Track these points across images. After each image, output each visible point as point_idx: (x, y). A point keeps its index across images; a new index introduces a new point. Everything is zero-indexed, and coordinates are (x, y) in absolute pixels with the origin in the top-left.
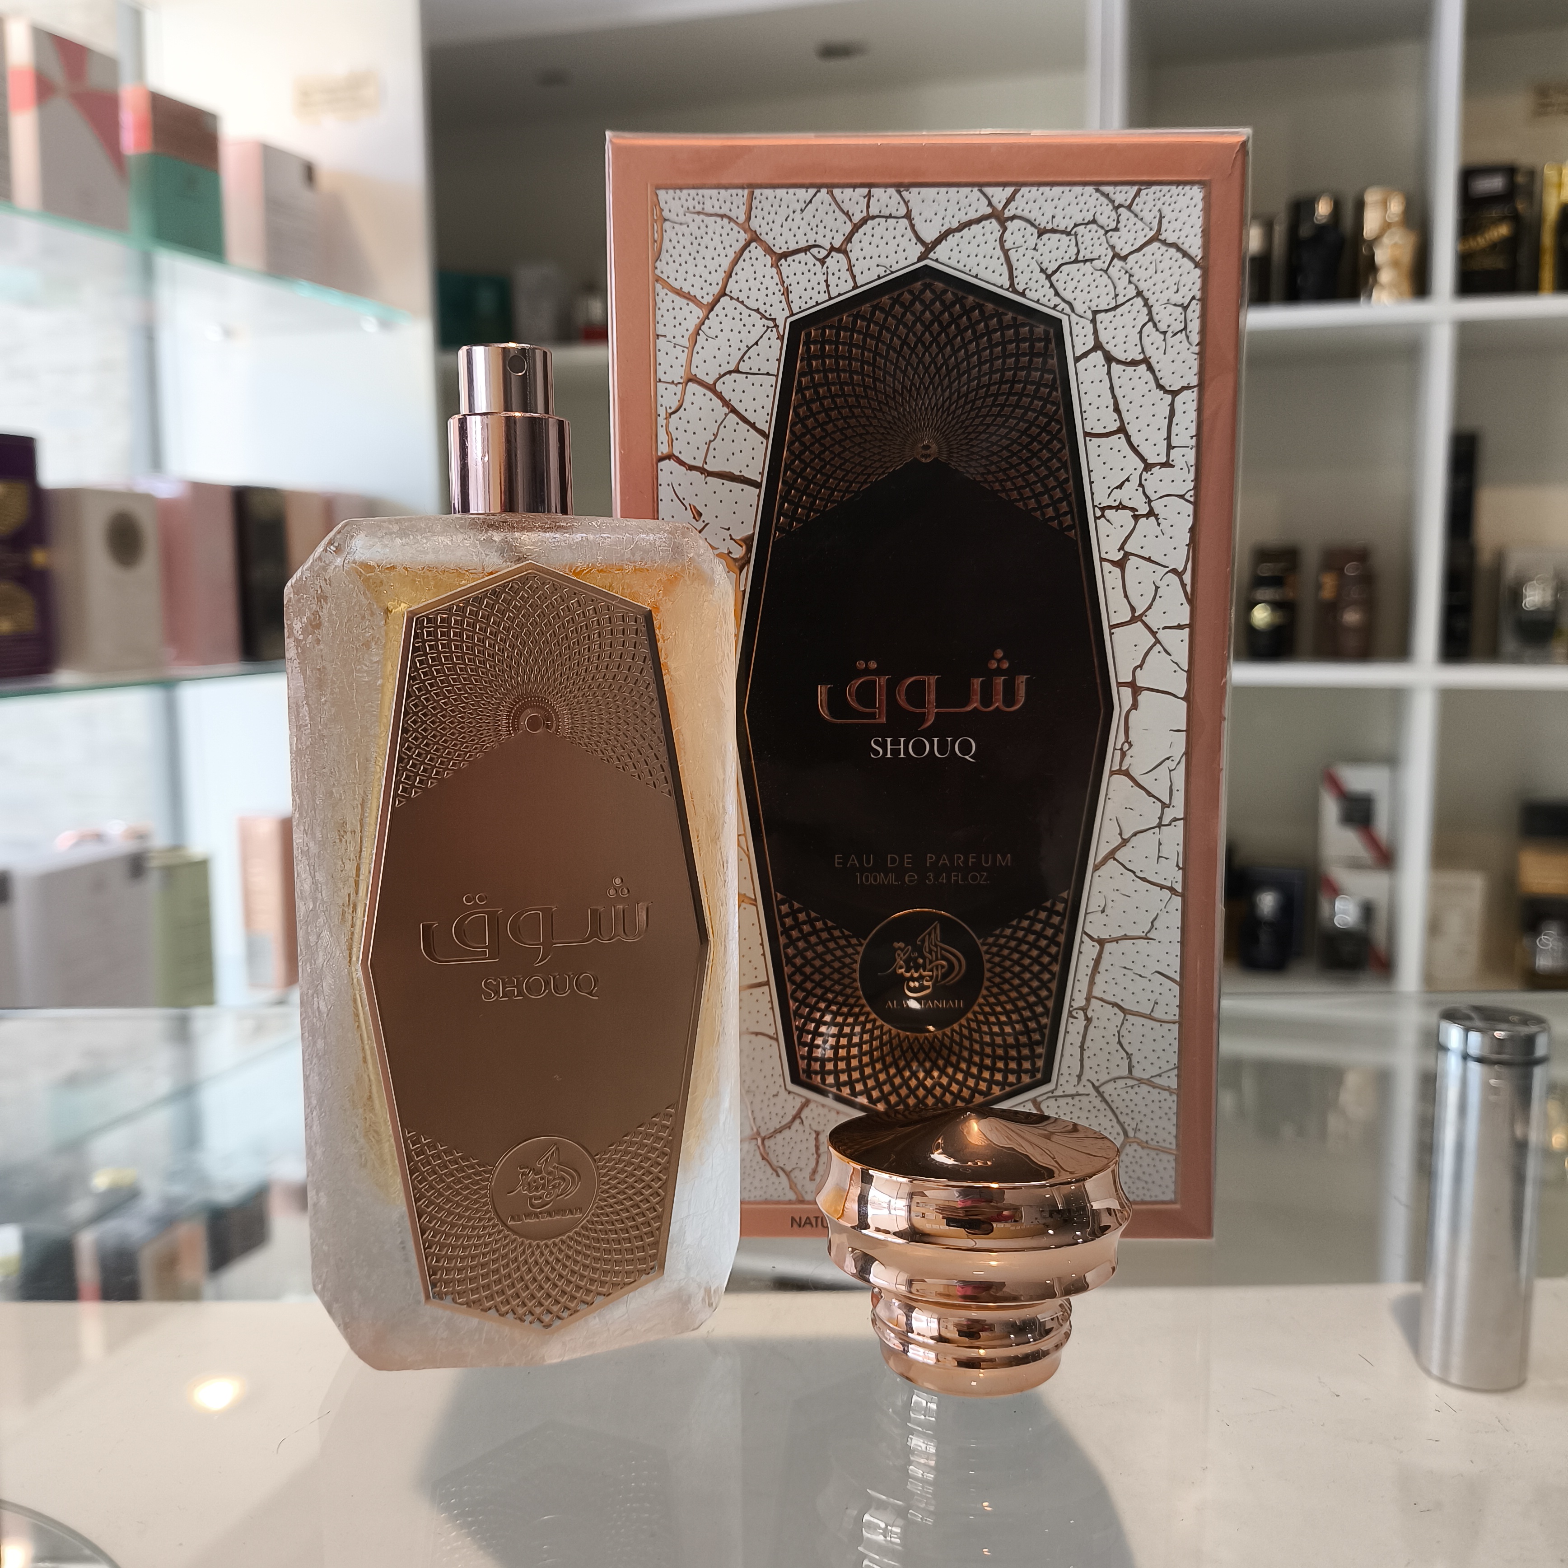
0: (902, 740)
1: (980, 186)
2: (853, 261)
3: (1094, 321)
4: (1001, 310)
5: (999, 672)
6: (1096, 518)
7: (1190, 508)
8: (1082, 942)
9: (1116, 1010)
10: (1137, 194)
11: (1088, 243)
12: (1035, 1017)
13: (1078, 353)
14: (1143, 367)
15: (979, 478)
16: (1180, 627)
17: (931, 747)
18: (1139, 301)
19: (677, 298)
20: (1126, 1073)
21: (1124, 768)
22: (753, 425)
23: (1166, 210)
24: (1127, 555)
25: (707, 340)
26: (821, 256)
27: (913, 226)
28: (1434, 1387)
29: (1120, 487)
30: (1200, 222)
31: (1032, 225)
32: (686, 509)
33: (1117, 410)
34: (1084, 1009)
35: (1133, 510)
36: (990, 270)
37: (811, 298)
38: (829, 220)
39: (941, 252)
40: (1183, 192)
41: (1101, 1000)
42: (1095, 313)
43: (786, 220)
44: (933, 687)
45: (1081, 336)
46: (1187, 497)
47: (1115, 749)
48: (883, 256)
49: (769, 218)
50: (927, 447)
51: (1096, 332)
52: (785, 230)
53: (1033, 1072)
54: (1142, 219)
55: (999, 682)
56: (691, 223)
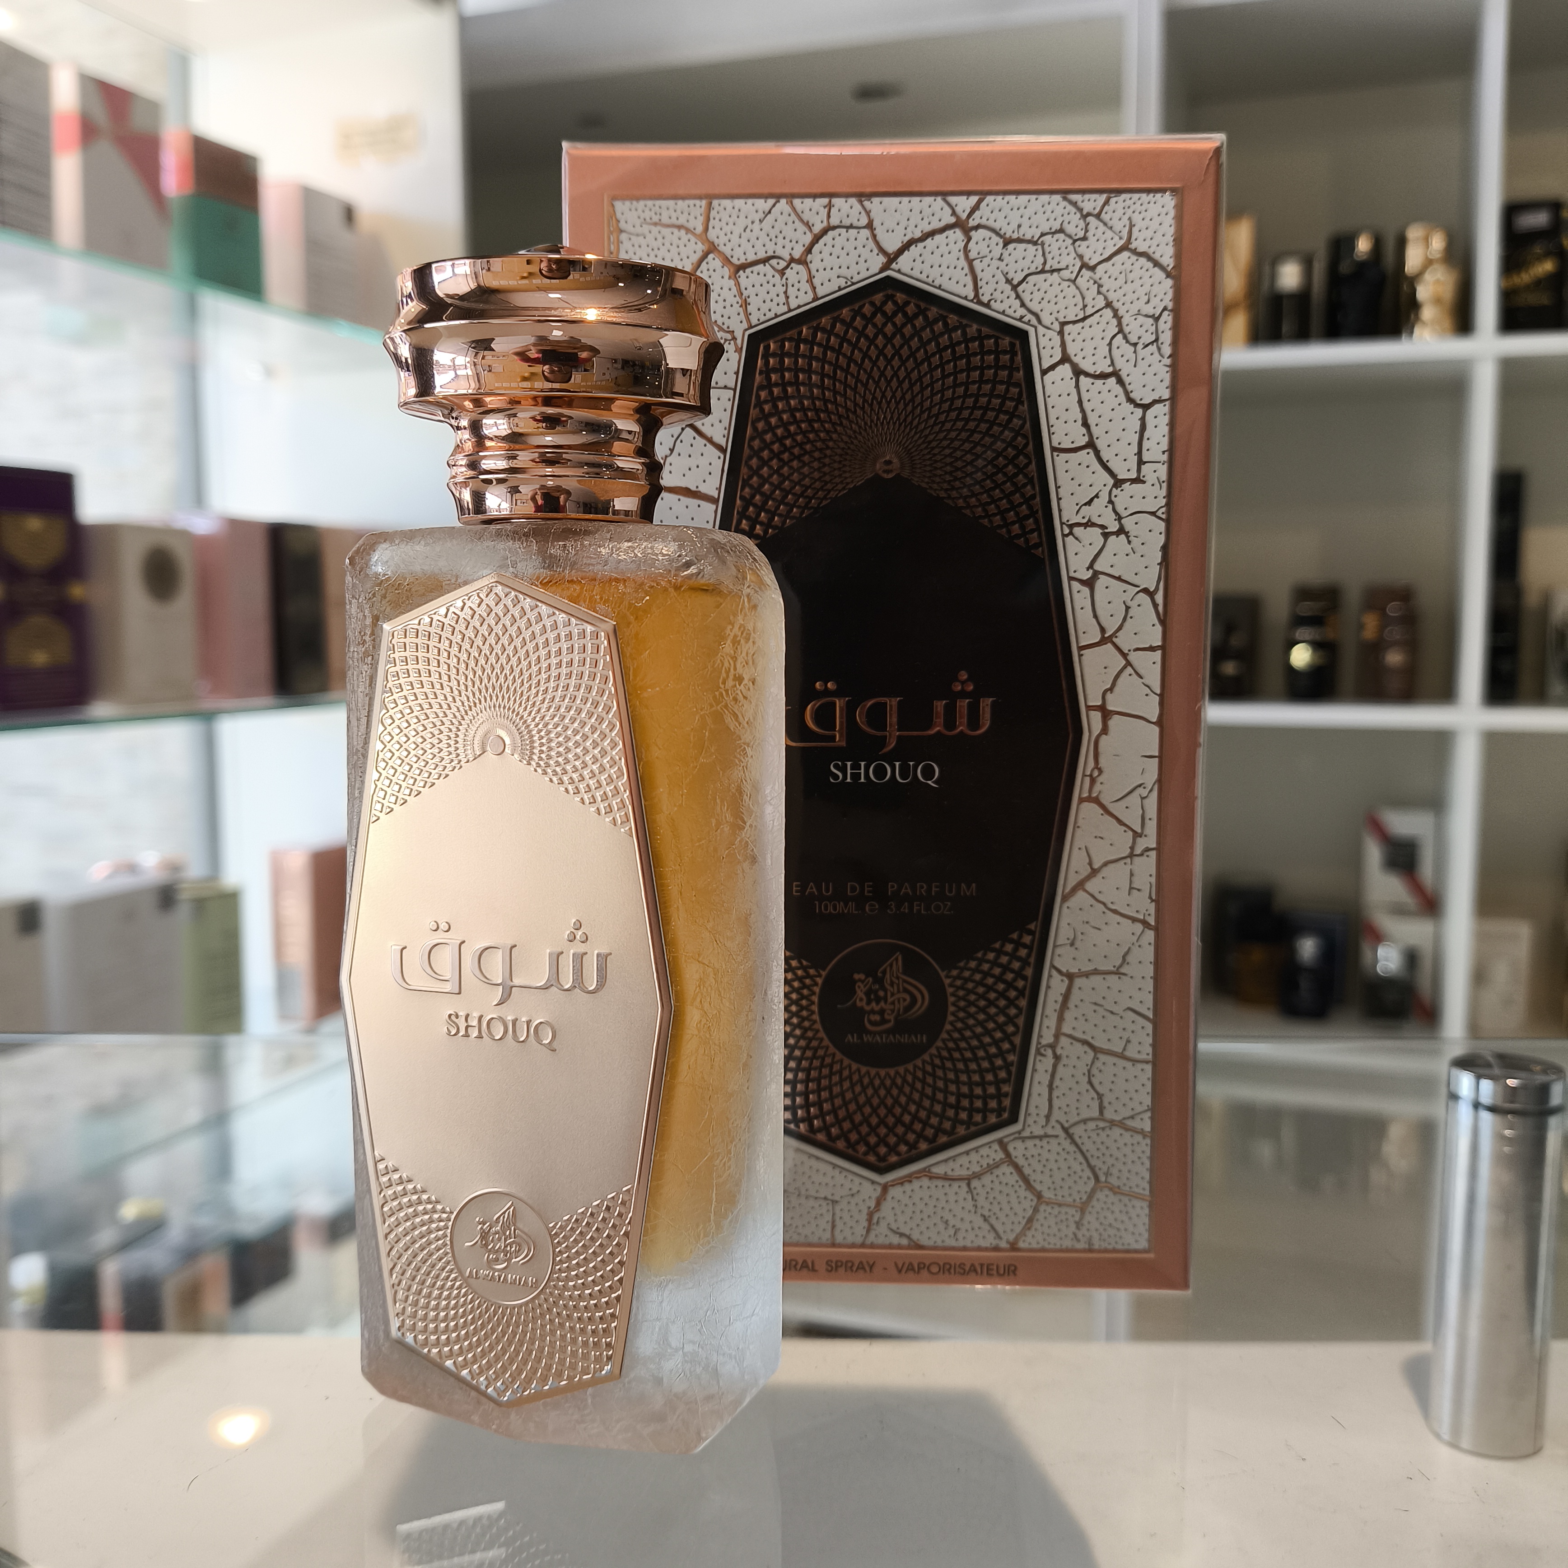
0: (863, 764)
1: (944, 194)
2: (814, 272)
3: (1061, 333)
4: (965, 322)
5: (963, 694)
6: (1064, 536)
7: (1162, 525)
8: (1050, 976)
9: (1086, 1048)
10: (1107, 202)
11: (1055, 253)
12: (1001, 1054)
13: (1045, 366)
14: (1113, 380)
15: (943, 494)
16: (1152, 649)
17: (893, 771)
18: (1108, 313)
20: (1096, 1114)
21: (1094, 795)
22: (710, 440)
23: (1137, 218)
24: (1096, 574)
26: (779, 267)
27: (874, 236)
28: (1445, 1452)
29: (1089, 503)
30: (1172, 230)
31: (997, 233)
33: (1085, 424)
34: (1052, 1046)
35: (1103, 527)
36: (954, 281)
37: (770, 310)
38: (788, 231)
39: (904, 263)
40: (1154, 200)
41: (1071, 1037)
42: (1063, 324)
43: (745, 231)
44: (895, 709)
45: (1048, 348)
46: (1159, 513)
47: (1084, 775)
48: (844, 267)
49: (727, 229)
50: (889, 463)
51: (1063, 345)
52: (743, 241)
53: (999, 1111)
54: (1111, 228)
55: (963, 704)
56: (647, 232)
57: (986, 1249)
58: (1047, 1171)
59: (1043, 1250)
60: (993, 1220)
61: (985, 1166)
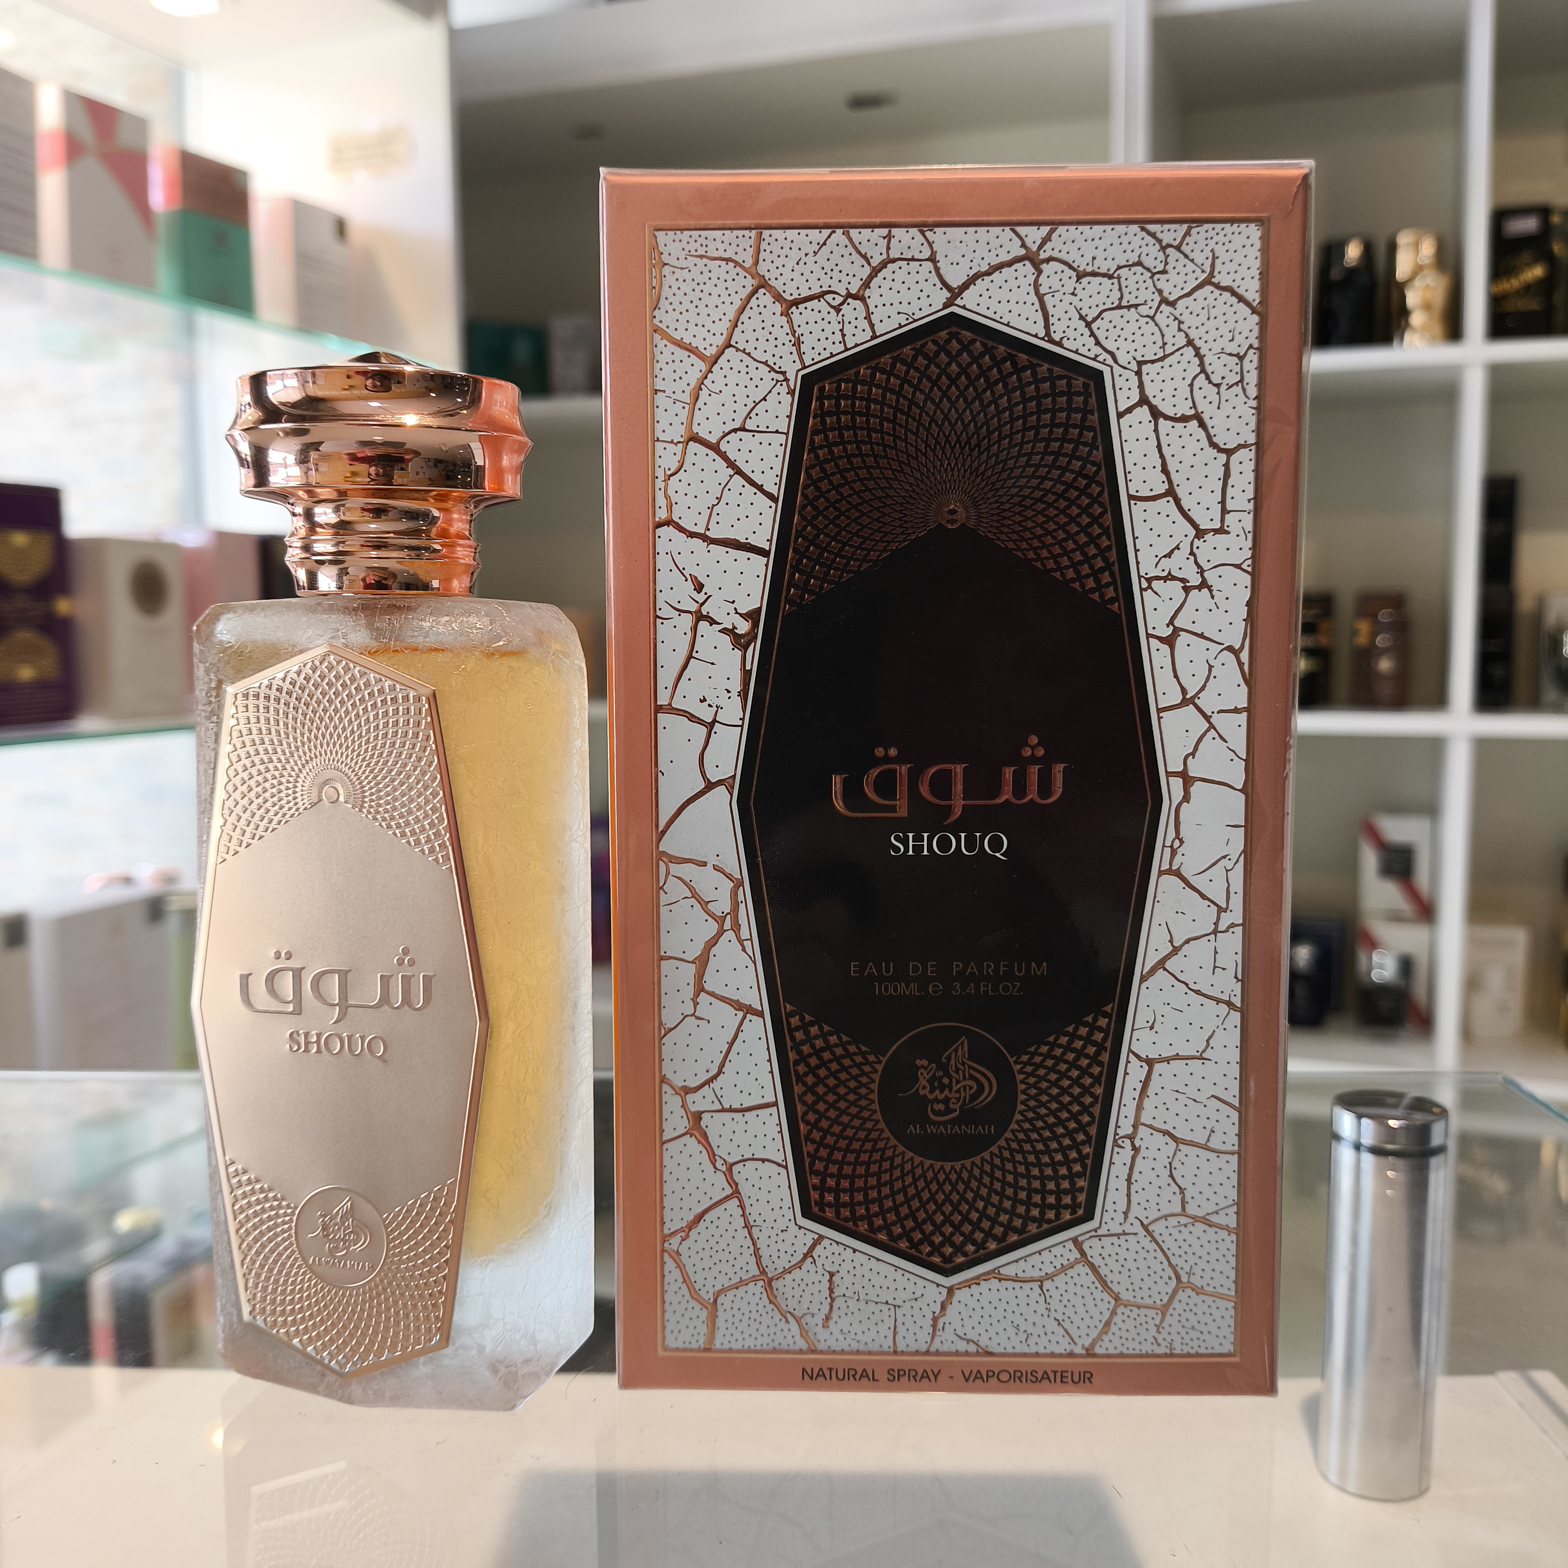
0: (926, 835)
1: (1012, 225)
2: (872, 308)
3: (1139, 373)
4: (1035, 361)
5: (1033, 760)
6: (1142, 590)
7: (1247, 579)
8: (1128, 1062)
9: (1167, 1139)
10: (1188, 233)
11: (1133, 287)
12: (1076, 1145)
13: (1121, 409)
15: (1011, 546)
16: (1236, 711)
17: (958, 843)
18: (1189, 352)
19: (677, 350)
20: (1178, 1209)
21: (1174, 868)
22: (760, 488)
23: (1220, 251)
24: (1177, 631)
25: (710, 395)
26: (835, 303)
27: (937, 270)
29: (1169, 555)
30: (1257, 264)
31: (1071, 267)
32: (686, 580)
33: (1165, 470)
34: (1131, 1137)
35: (1183, 580)
36: (1023, 317)
37: (825, 349)
38: (845, 265)
39: (969, 298)
40: (1239, 230)
41: (1150, 1127)
42: (1140, 364)
43: (798, 264)
45: (1125, 389)
46: (1244, 566)
47: (1164, 846)
48: (905, 303)
49: (779, 262)
50: (953, 512)
51: (1141, 386)
52: (796, 275)
53: (1074, 1207)
54: (1192, 261)
55: (1034, 771)
56: (692, 267)
57: (1061, 1355)
58: (1125, 1272)
59: (1121, 1355)
60: (1067, 1325)
61: (1059, 1266)
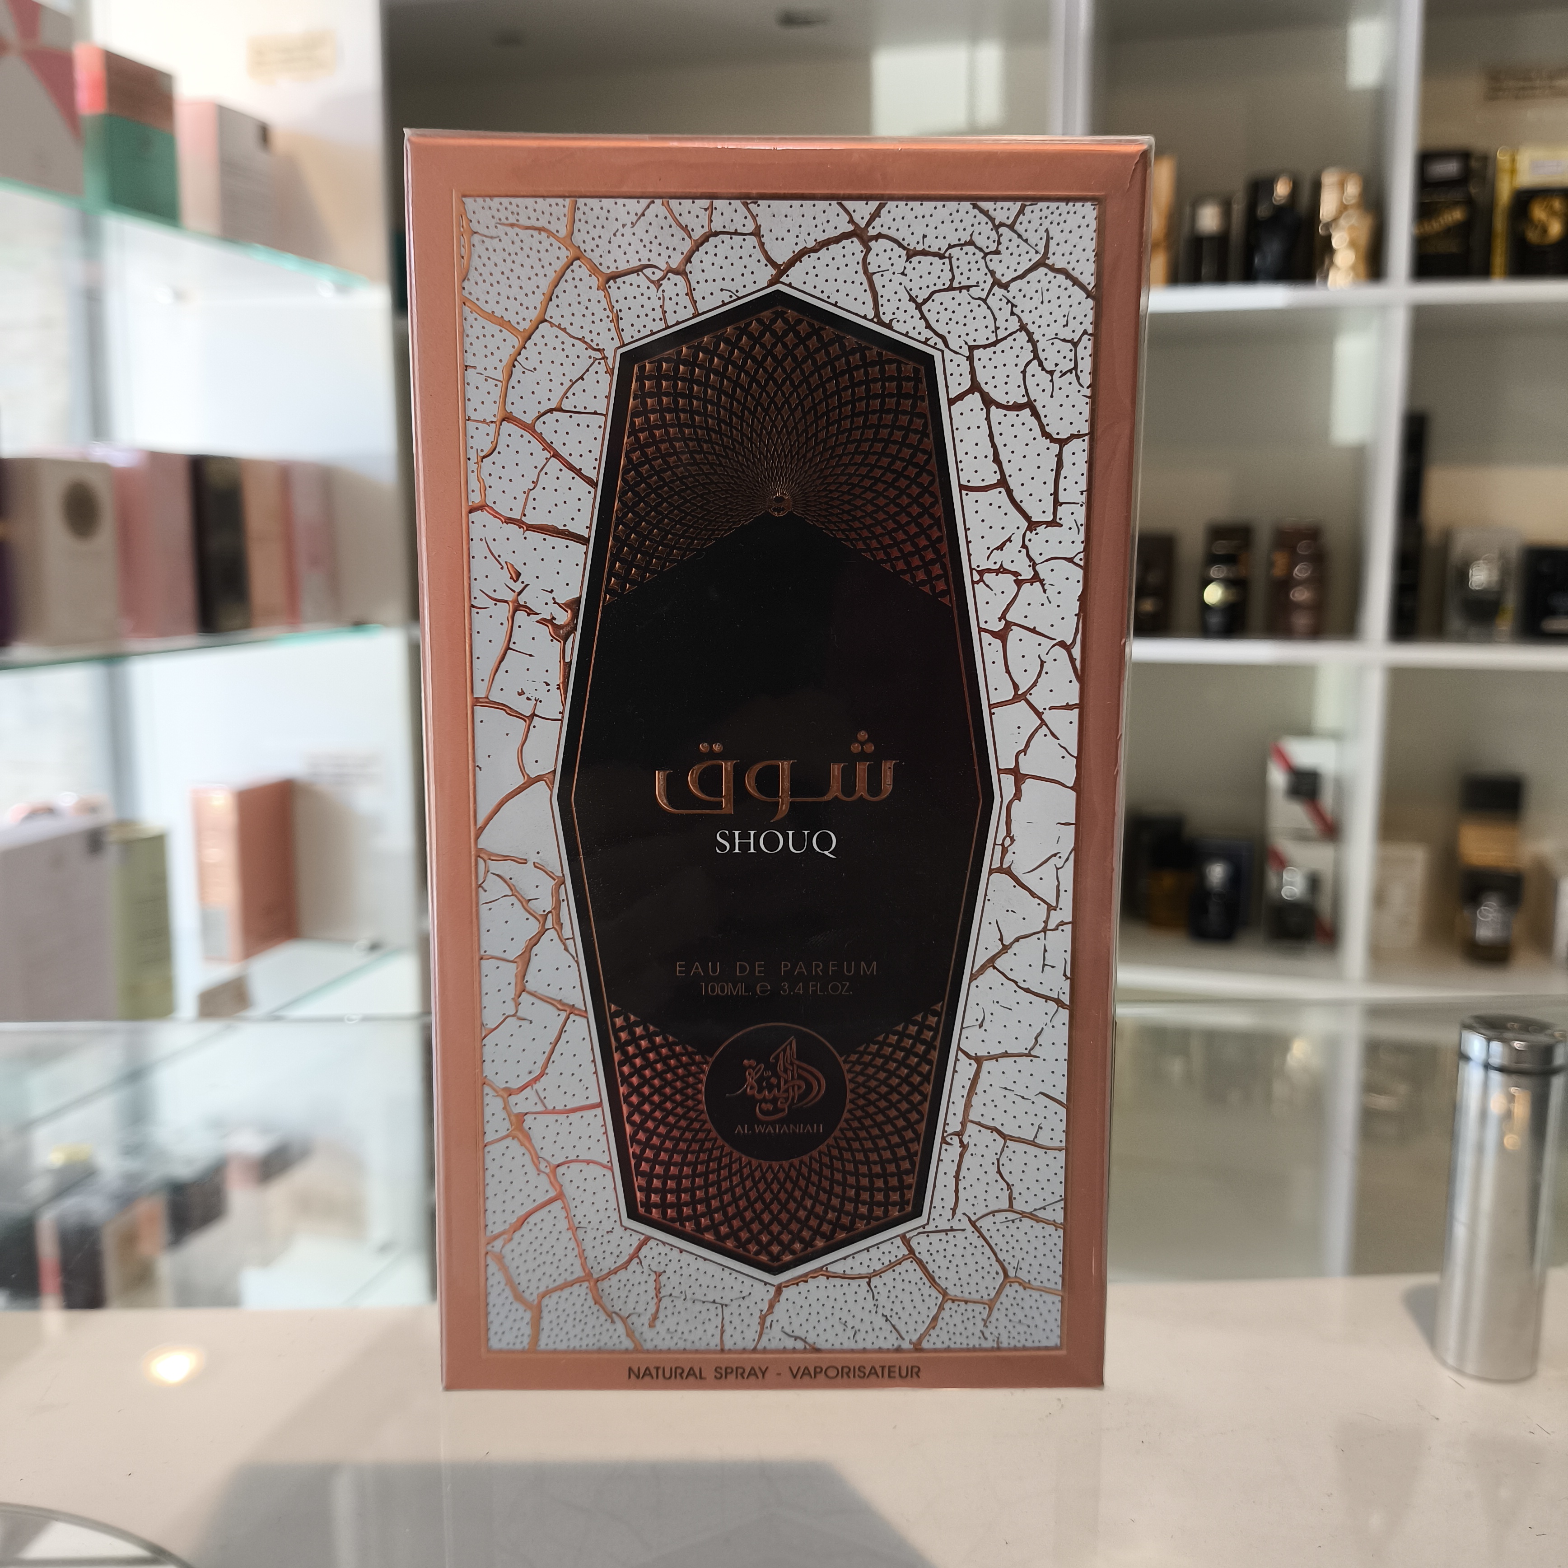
1: (839, 198)
2: (694, 284)
3: (970, 359)
4: (863, 344)
5: (863, 756)
6: (974, 583)
7: (1079, 573)
8: (957, 1060)
9: (995, 1135)
10: (1021, 211)
11: (964, 268)
12: (904, 1143)
13: (953, 395)
14: (1027, 411)
15: (840, 536)
16: (1068, 707)
17: (786, 840)
18: (1022, 337)
19: (489, 325)
20: (1006, 1205)
21: (1005, 866)
22: (578, 472)
23: (1054, 231)
24: (1009, 625)
25: (524, 372)
26: (655, 278)
27: (762, 245)
29: (1001, 548)
30: (1093, 245)
31: (900, 245)
32: (502, 568)
33: (997, 460)
34: (959, 1134)
35: (1015, 574)
36: (852, 297)
38: (665, 237)
39: (795, 275)
40: (1072, 210)
41: (979, 1124)
42: (972, 349)
43: (615, 235)
44: (787, 772)
45: (956, 375)
46: (1076, 560)
47: (995, 844)
48: (728, 279)
49: (594, 233)
50: (780, 500)
51: (973, 371)
52: (613, 247)
53: (903, 1204)
54: (1026, 241)
56: (503, 237)
57: (888, 1351)
58: (953, 1268)
59: (948, 1350)
60: (894, 1320)
61: (887, 1263)
